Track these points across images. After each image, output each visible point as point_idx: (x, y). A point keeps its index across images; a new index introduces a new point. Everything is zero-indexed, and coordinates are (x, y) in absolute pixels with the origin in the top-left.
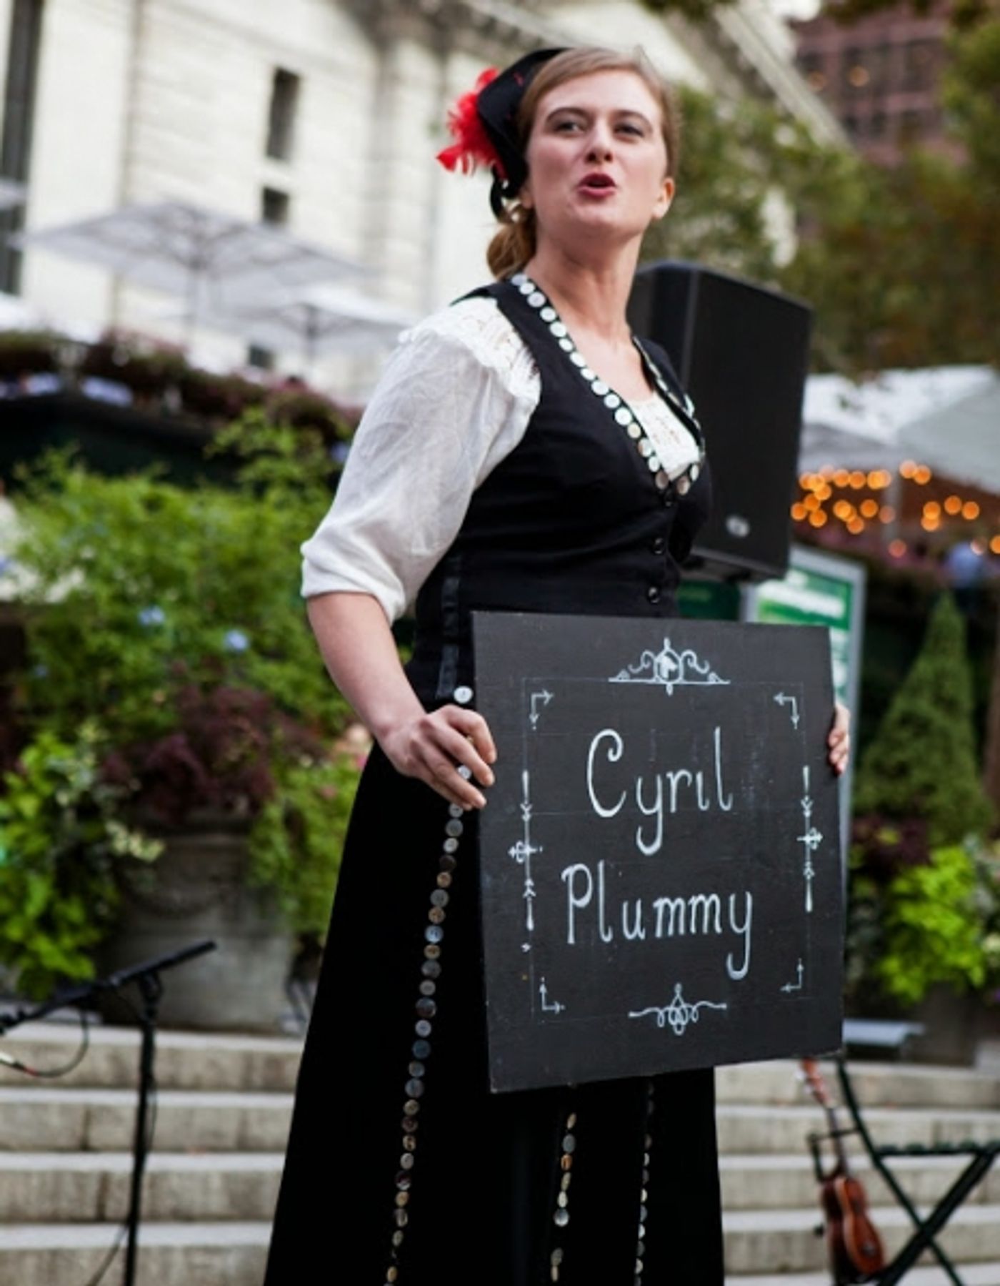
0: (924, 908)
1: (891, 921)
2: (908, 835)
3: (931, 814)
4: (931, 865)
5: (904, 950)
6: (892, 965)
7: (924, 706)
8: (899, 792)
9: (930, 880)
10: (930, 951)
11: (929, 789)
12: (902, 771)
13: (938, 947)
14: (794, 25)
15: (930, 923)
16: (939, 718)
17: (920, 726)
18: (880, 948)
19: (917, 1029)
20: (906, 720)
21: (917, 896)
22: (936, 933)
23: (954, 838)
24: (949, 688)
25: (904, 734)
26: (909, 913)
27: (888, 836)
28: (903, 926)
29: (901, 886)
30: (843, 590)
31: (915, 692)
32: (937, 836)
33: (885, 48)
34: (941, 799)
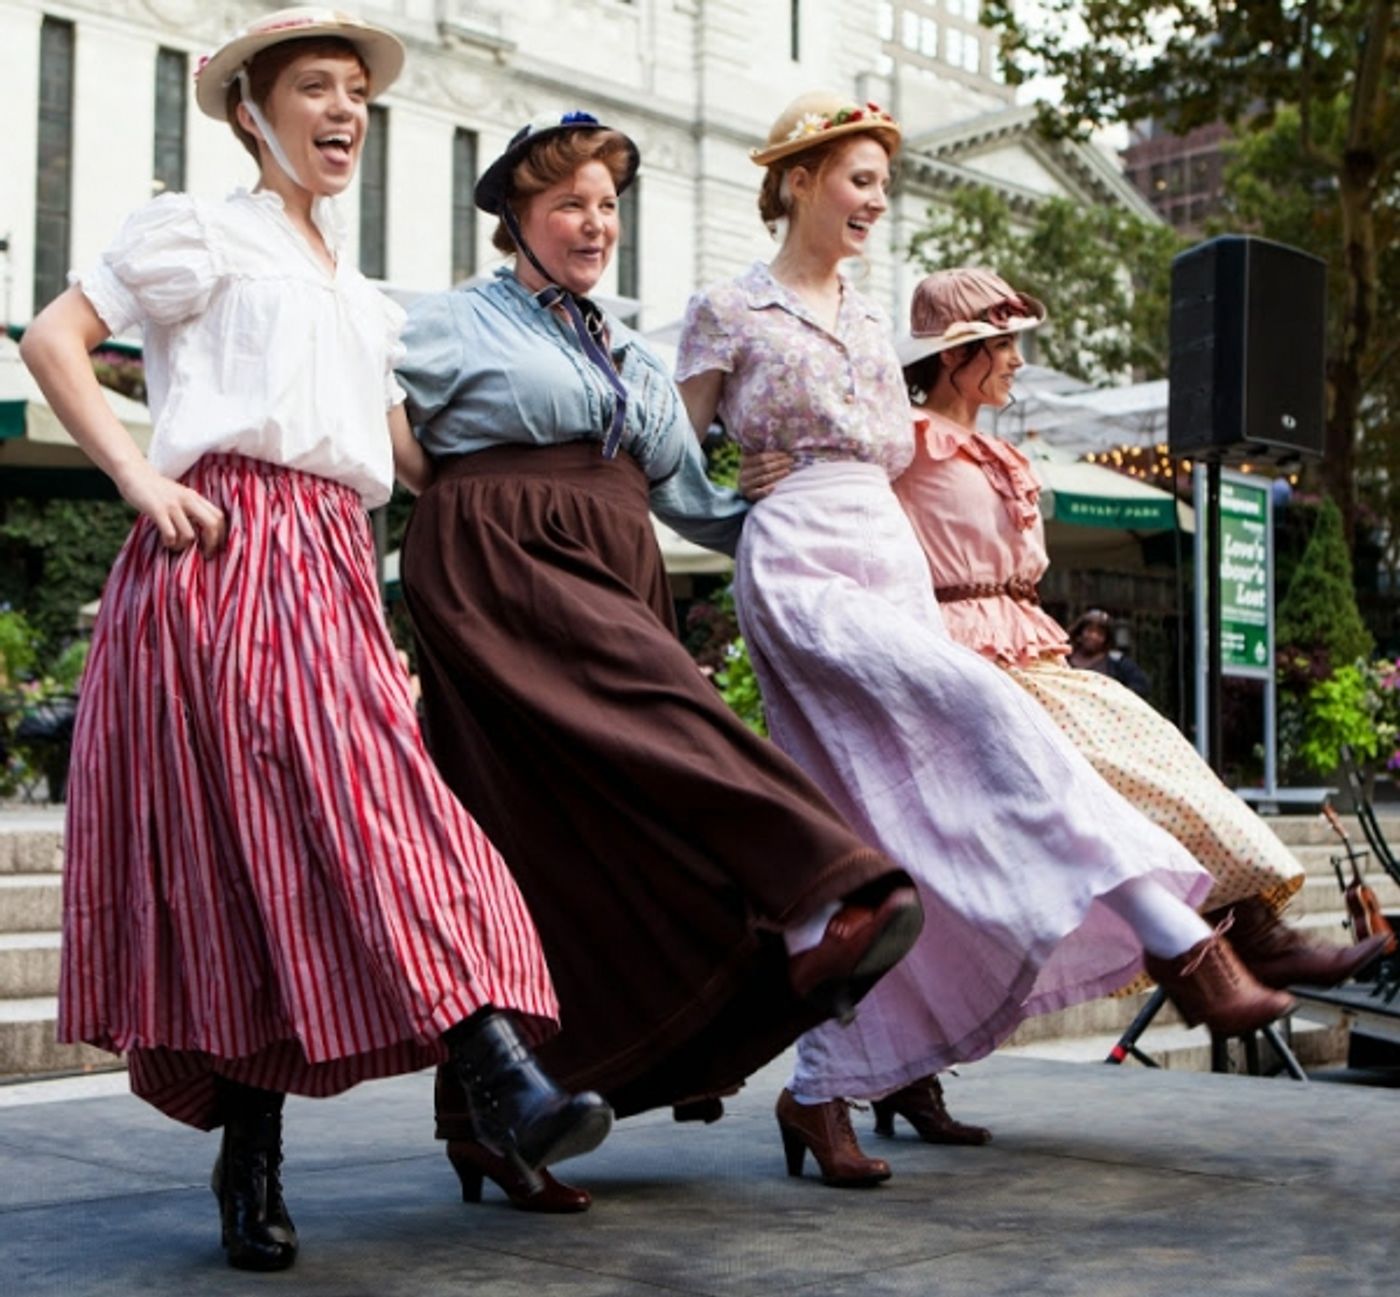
0: (1332, 707)
1: (1309, 718)
2: (1316, 660)
3: (1331, 643)
4: (1335, 680)
5: (1320, 737)
6: (1314, 747)
7: (1318, 571)
8: (1306, 631)
9: (1334, 689)
10: (1340, 735)
11: (1327, 628)
12: (1307, 616)
13: (1346, 732)
14: (1121, 154)
15: (1338, 717)
16: (1329, 579)
17: (1318, 586)
18: (1303, 737)
19: (1335, 791)
20: (1307, 581)
21: (1326, 701)
22: (1343, 723)
23: (1348, 660)
24: (1334, 558)
25: (1306, 592)
26: (1321, 712)
27: (1301, 662)
28: (1319, 720)
29: (1315, 694)
30: (1259, 496)
31: (1311, 562)
32: (1336, 659)
33: (1178, 163)
34: (1336, 633)
